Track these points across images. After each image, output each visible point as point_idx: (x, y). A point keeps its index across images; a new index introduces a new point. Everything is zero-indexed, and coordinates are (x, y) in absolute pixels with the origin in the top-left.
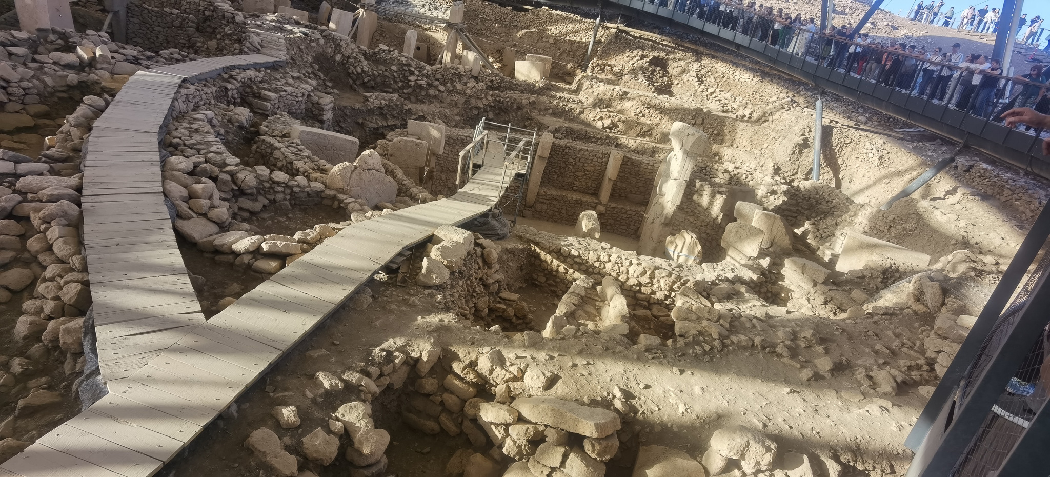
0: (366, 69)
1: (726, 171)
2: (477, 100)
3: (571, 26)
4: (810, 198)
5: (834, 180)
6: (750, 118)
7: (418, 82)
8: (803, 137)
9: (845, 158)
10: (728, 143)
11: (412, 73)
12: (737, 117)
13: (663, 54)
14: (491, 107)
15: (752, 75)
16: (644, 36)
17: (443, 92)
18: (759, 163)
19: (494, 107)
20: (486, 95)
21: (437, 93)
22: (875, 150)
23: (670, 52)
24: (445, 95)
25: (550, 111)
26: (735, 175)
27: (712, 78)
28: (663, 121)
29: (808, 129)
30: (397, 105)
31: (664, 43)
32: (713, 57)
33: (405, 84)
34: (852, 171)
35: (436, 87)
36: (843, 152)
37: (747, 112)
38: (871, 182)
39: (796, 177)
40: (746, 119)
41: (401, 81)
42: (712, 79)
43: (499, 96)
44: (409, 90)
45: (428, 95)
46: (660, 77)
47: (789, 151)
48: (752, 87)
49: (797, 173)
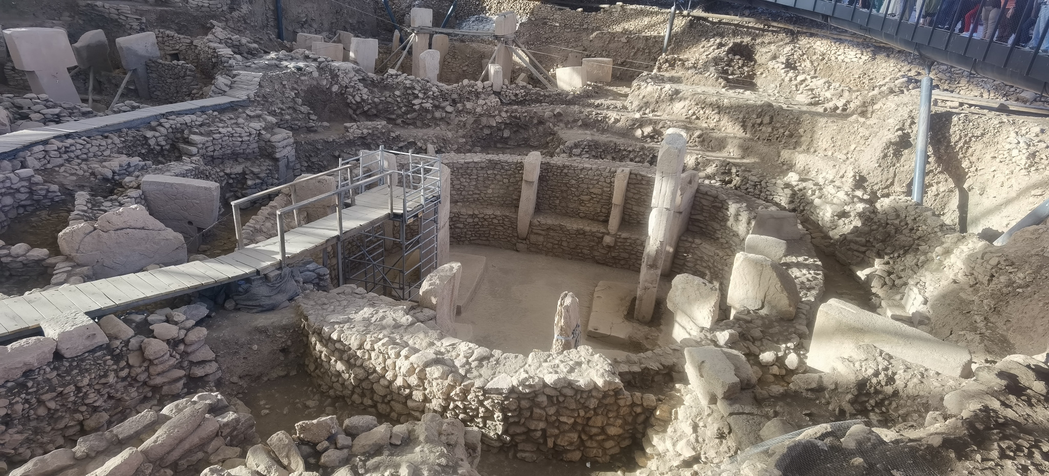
0: (365, 97)
1: (787, 185)
2: (489, 119)
3: (646, 20)
4: (887, 224)
5: (957, 192)
6: (844, 110)
7: (423, 105)
8: (900, 133)
9: (974, 159)
10: (804, 147)
11: (417, 97)
12: (825, 110)
13: (747, 40)
14: (506, 124)
15: (859, 52)
16: (724, 21)
17: (451, 113)
18: (837, 172)
19: (510, 124)
20: (500, 112)
21: (444, 115)
22: (1022, 145)
23: (757, 35)
24: (453, 116)
25: (580, 123)
26: (800, 190)
27: (808, 61)
28: (722, 123)
29: (909, 121)
30: (383, 134)
31: (750, 25)
32: (812, 35)
33: (409, 109)
34: (986, 177)
35: (443, 108)
36: (970, 150)
37: (840, 104)
38: (1014, 194)
39: (891, 189)
40: (838, 111)
41: (405, 106)
42: (808, 63)
43: (516, 111)
44: (414, 115)
45: (434, 118)
46: (739, 68)
47: (879, 153)
48: (859, 68)
49: (892, 184)
